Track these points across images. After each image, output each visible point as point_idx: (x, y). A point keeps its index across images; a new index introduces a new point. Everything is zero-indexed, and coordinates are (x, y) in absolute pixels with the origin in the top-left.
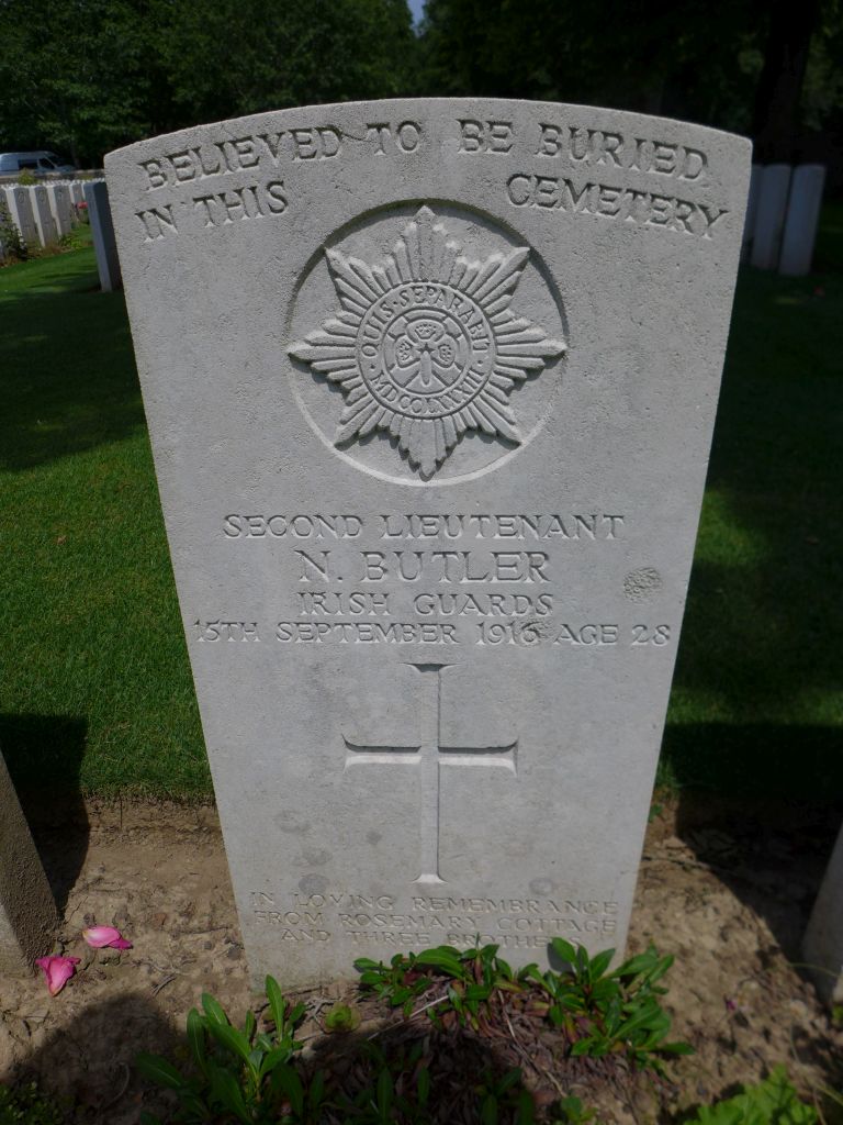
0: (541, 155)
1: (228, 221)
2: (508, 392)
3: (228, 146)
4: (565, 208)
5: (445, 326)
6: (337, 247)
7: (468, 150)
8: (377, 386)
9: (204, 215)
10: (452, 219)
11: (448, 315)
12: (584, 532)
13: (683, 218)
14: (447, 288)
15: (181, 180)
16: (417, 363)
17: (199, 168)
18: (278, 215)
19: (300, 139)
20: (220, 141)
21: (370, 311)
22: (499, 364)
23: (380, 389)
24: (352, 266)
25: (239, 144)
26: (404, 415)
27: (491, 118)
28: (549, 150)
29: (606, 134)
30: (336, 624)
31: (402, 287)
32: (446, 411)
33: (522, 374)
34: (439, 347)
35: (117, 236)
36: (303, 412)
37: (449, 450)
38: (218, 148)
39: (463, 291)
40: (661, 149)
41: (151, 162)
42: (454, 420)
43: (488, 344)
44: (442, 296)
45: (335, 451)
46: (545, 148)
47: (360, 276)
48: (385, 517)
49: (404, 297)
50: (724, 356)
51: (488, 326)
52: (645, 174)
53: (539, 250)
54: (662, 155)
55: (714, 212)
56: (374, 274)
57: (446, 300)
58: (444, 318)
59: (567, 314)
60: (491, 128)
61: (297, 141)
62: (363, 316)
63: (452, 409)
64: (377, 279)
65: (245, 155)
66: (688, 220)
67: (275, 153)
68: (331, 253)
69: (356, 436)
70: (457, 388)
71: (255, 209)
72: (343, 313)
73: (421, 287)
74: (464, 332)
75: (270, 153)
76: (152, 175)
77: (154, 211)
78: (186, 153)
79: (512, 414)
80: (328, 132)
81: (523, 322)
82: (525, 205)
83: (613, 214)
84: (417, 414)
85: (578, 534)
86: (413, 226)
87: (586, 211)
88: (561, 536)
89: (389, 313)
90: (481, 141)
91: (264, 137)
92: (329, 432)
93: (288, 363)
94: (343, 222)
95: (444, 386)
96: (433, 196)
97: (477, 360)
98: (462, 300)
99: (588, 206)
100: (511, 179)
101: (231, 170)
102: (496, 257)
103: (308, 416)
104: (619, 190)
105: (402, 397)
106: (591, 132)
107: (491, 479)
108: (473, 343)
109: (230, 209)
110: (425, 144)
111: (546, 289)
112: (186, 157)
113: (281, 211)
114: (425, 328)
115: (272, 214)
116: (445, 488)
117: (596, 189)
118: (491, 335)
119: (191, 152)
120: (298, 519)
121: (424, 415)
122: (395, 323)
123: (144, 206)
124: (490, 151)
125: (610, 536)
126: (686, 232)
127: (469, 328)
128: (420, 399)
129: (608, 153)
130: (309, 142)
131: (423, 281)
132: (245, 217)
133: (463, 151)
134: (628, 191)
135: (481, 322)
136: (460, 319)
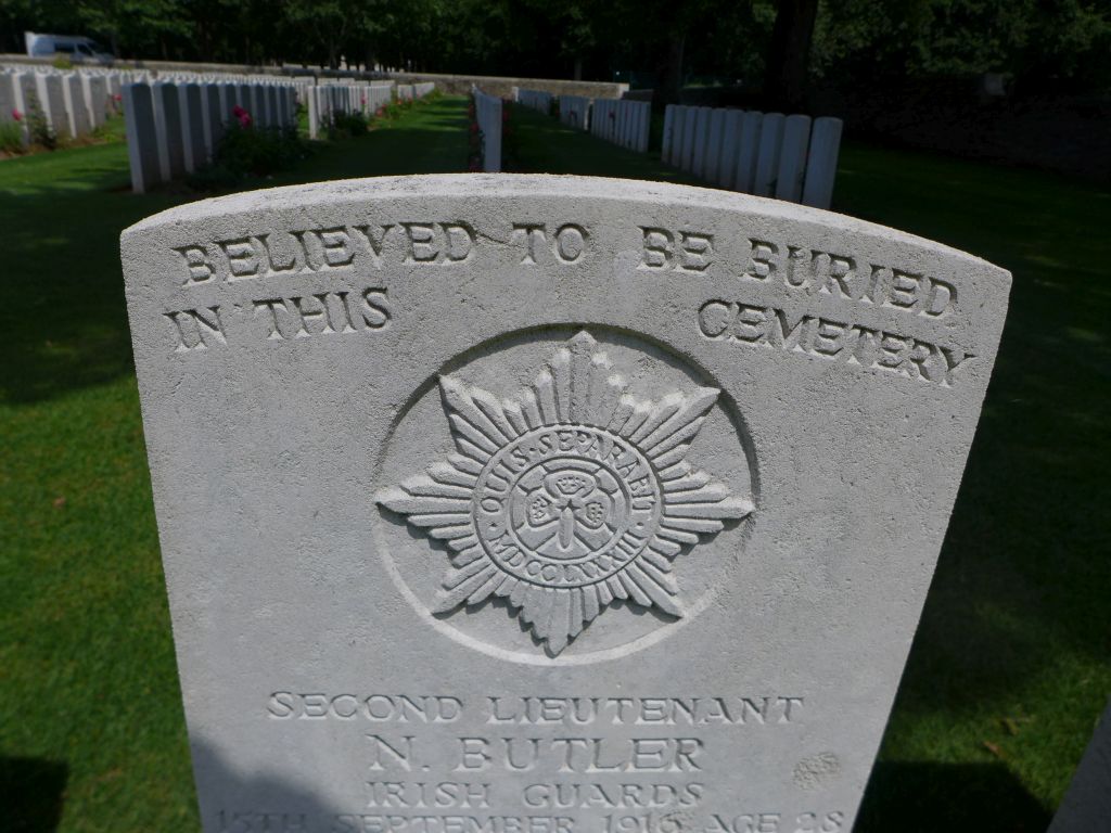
0: (747, 277)
1: (302, 333)
2: (671, 559)
3: (310, 237)
4: (772, 344)
5: (598, 480)
6: (456, 373)
7: (650, 265)
8: (497, 549)
9: (268, 322)
10: (619, 348)
11: (603, 466)
12: (752, 716)
13: (919, 361)
14: (606, 434)
15: (236, 275)
16: (556, 523)
17: (264, 261)
18: (376, 330)
19: (415, 236)
20: (297, 228)
21: (496, 458)
22: (664, 526)
23: (501, 551)
24: (475, 402)
25: (325, 235)
26: (531, 582)
27: (686, 228)
28: (758, 273)
29: (834, 257)
30: (416, 817)
31: (544, 430)
32: (588, 580)
33: (695, 538)
34: (587, 505)
35: (134, 340)
36: (391, 573)
37: (586, 624)
38: (294, 238)
39: (626, 439)
40: (902, 278)
41: (192, 247)
42: (598, 591)
43: (653, 503)
44: (596, 443)
45: (433, 621)
46: (754, 269)
47: (485, 413)
48: (494, 699)
49: (545, 443)
50: (948, 520)
51: (654, 481)
52: (879, 307)
53: (732, 393)
54: (902, 286)
55: (957, 355)
56: (505, 412)
57: (602, 449)
58: (597, 471)
59: (760, 470)
60: (684, 240)
61: (410, 237)
62: (485, 464)
63: (596, 577)
64: (509, 419)
65: (334, 250)
66: (925, 364)
67: (377, 251)
68: (448, 382)
69: (464, 604)
70: (607, 554)
71: (343, 320)
72: (458, 458)
73: (570, 432)
74: (622, 487)
75: (371, 250)
76: (193, 265)
77: (193, 313)
78: (247, 240)
79: (674, 583)
80: (457, 230)
81: (700, 477)
82: (720, 338)
83: (832, 354)
84: (549, 583)
85: (744, 718)
86: (565, 354)
87: (798, 349)
88: (721, 720)
89: (523, 461)
90: (669, 255)
91: (364, 229)
92: (425, 597)
93: (376, 514)
94: (469, 345)
95: (588, 550)
96: (598, 320)
97: (635, 522)
98: (623, 450)
99: (802, 343)
100: (704, 305)
101: (311, 267)
102: (674, 399)
103: (397, 578)
104: (843, 325)
105: (531, 562)
106: (815, 254)
107: (638, 659)
108: (633, 501)
109: (306, 318)
110: (592, 254)
111: (735, 438)
112: (246, 246)
113: (381, 325)
114: (570, 482)
115: (367, 328)
116: (578, 668)
117: (814, 323)
118: (658, 492)
119: (254, 239)
120: (374, 699)
121: (559, 584)
122: (530, 473)
123: (178, 305)
124: (679, 269)
125: (783, 719)
126: (921, 378)
127: (630, 483)
128: (554, 565)
129: (835, 280)
130: (429, 240)
131: (573, 424)
132: (328, 330)
133: (643, 266)
134: (855, 327)
135: (647, 476)
136: (618, 472)
